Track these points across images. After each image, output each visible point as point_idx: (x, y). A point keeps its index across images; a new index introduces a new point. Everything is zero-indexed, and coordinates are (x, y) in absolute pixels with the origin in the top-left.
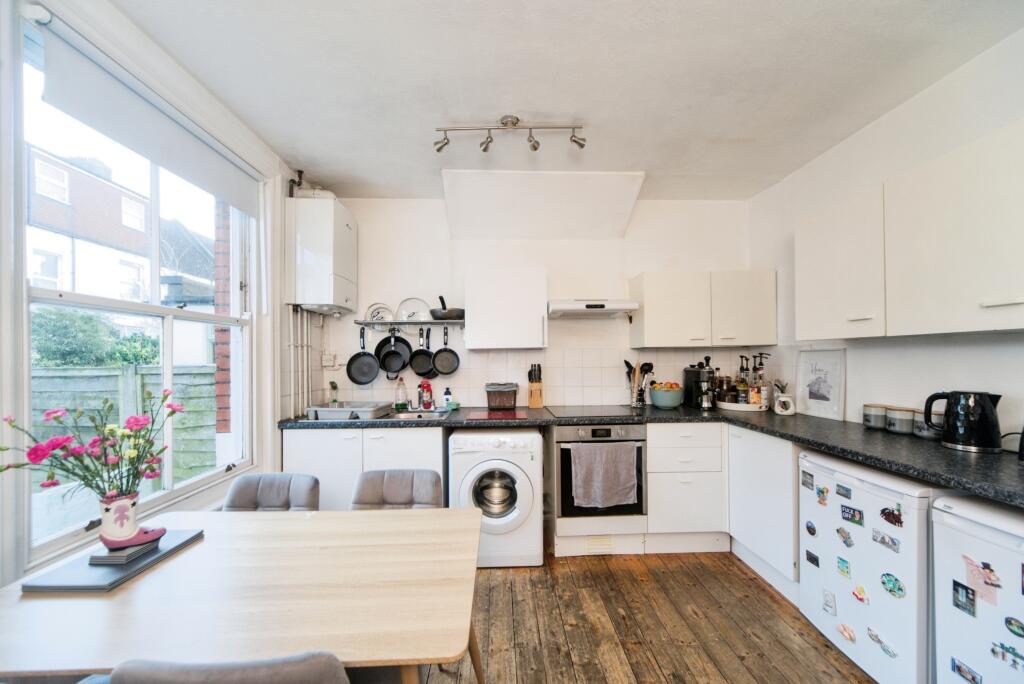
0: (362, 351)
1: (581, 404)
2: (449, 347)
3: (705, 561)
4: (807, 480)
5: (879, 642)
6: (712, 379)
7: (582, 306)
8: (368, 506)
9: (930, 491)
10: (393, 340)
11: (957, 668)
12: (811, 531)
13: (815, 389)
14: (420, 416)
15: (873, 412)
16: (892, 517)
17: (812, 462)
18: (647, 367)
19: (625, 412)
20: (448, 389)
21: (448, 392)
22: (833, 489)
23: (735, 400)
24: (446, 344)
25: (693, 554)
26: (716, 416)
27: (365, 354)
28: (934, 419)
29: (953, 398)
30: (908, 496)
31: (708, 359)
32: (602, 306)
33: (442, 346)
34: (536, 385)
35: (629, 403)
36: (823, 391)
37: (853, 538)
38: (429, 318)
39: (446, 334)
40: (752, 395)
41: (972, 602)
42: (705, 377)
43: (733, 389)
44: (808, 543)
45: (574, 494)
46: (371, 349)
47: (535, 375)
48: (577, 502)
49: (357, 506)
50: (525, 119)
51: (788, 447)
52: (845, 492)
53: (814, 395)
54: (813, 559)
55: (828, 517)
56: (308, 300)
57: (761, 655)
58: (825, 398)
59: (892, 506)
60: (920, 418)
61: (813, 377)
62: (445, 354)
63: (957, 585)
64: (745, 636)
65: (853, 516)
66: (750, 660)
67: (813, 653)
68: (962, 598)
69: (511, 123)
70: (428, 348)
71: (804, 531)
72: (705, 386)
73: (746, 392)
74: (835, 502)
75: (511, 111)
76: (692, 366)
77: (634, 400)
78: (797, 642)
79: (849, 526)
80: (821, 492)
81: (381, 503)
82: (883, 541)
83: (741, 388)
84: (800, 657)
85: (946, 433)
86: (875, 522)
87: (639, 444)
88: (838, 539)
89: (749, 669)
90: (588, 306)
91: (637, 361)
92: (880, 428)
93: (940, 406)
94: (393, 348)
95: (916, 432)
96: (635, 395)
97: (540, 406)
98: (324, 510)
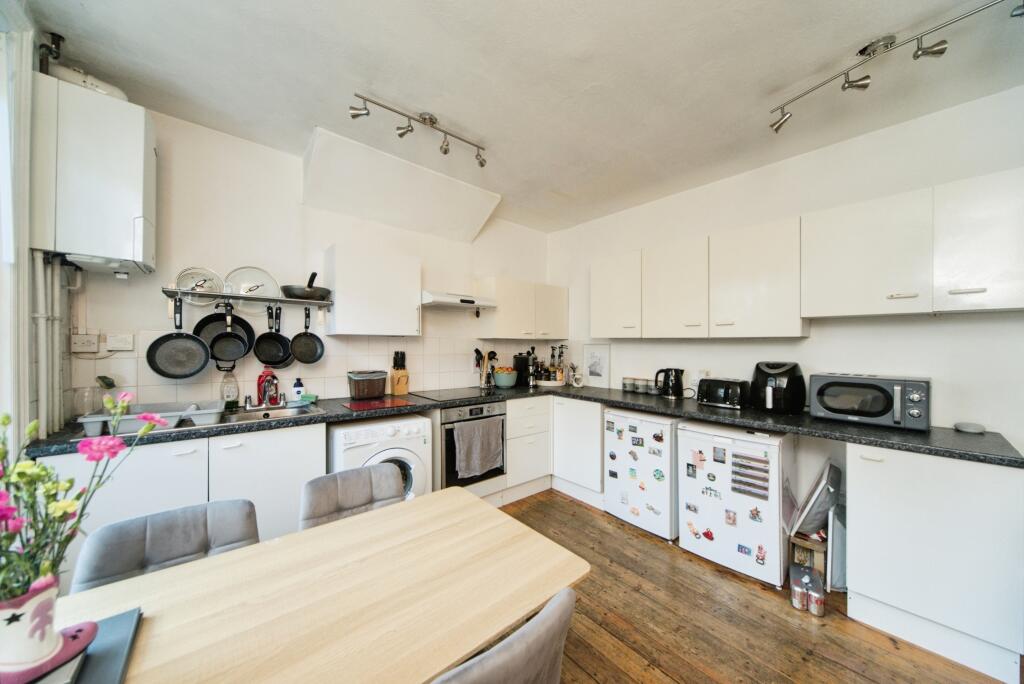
0: (175, 331)
1: (437, 389)
2: (309, 331)
3: (541, 499)
4: (610, 426)
5: (653, 509)
6: (536, 364)
7: (457, 301)
8: (324, 519)
9: (674, 420)
10: (229, 319)
11: (688, 507)
12: (613, 457)
13: (593, 369)
14: (266, 416)
15: (628, 382)
16: (658, 438)
17: (613, 415)
18: (492, 355)
19: (476, 394)
20: (299, 380)
21: (299, 383)
22: (626, 429)
23: (548, 379)
24: (307, 327)
25: (532, 496)
26: (539, 392)
27: (179, 336)
28: (659, 384)
29: (667, 372)
30: (663, 425)
31: (533, 349)
32: (473, 302)
33: (303, 330)
34: (401, 372)
35: (478, 385)
36: (598, 371)
37: (638, 455)
38: (280, 295)
39: (308, 316)
40: (558, 374)
41: (694, 471)
42: (531, 363)
43: (547, 371)
44: (610, 465)
45: (457, 468)
46: (188, 329)
47: (400, 361)
48: (461, 475)
49: (311, 521)
50: (442, 123)
51: (598, 406)
52: (633, 429)
53: (592, 373)
54: (613, 474)
55: (623, 447)
56: (78, 248)
57: (600, 543)
58: (599, 375)
59: (658, 432)
60: (653, 384)
61: (591, 362)
62: (303, 340)
63: (689, 465)
64: (587, 535)
65: (638, 442)
66: (597, 547)
67: (619, 531)
68: (691, 471)
69: (430, 121)
70: (278, 330)
71: (607, 457)
72: (531, 369)
73: (555, 372)
74: (628, 436)
75: (431, 108)
76: (520, 354)
77: (483, 382)
78: (610, 528)
79: (636, 449)
80: (620, 432)
81: (338, 511)
82: (654, 453)
83: (551, 369)
84: (615, 535)
85: (664, 391)
86: (650, 442)
87: (502, 417)
88: (630, 458)
89: (600, 553)
90: (462, 301)
91: (485, 350)
92: (632, 391)
93: (661, 377)
94: (229, 330)
95: (649, 391)
96: (484, 378)
97: (406, 393)
98: (271, 537)
